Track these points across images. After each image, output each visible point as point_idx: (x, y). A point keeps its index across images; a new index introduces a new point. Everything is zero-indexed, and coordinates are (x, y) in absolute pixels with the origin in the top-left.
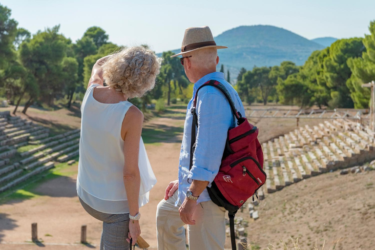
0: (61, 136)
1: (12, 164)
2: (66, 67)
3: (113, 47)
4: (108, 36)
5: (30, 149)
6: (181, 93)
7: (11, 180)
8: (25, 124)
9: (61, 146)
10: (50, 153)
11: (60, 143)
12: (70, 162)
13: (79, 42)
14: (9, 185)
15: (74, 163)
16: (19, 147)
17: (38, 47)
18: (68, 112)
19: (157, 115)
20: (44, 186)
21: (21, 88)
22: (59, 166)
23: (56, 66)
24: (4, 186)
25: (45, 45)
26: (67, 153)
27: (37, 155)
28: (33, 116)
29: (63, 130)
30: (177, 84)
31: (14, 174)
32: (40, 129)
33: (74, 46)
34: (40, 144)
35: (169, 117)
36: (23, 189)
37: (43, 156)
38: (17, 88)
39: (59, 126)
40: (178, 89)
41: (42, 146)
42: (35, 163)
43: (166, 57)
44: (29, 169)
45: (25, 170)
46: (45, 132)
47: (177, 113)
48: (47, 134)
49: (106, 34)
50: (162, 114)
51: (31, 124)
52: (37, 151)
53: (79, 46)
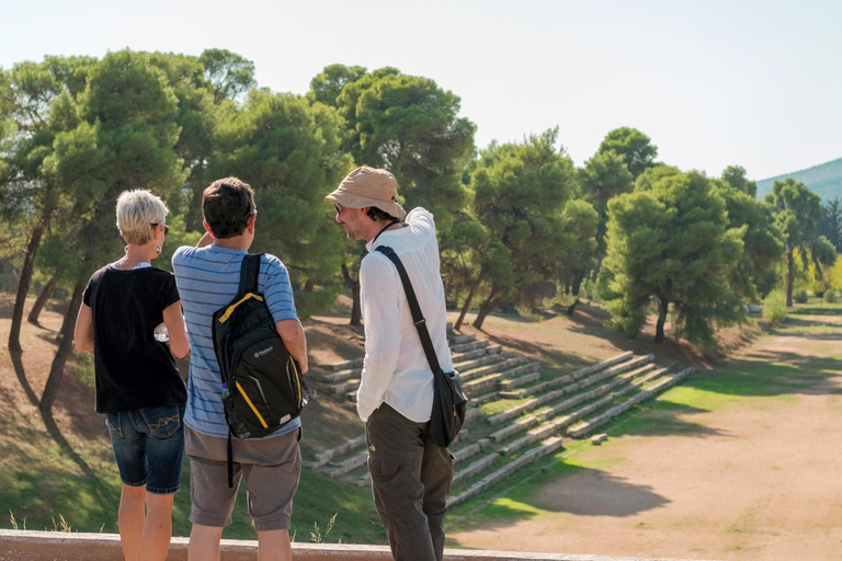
0: (566, 378)
1: (475, 442)
2: (570, 222)
3: (671, 175)
4: (656, 148)
5: (507, 407)
6: (819, 277)
7: (477, 476)
8: (487, 352)
9: (569, 401)
10: (550, 417)
11: (566, 395)
12: (596, 437)
13: (593, 165)
14: (476, 487)
15: (604, 439)
16: (482, 403)
17: (510, 179)
18: (570, 323)
19: (769, 328)
20: (551, 491)
21: (472, 270)
22: (572, 447)
23: (551, 220)
24: (464, 489)
25: (526, 173)
26: (585, 417)
27: (523, 421)
28: (498, 333)
29: (568, 365)
30: (809, 256)
31: (482, 462)
32: (519, 364)
33: (582, 173)
34: (525, 396)
35: (800, 335)
36: (506, 496)
37: (535, 424)
38: (465, 272)
39: (559, 357)
40: (812, 267)
41: (530, 401)
42: (522, 440)
43: (782, 193)
44: (513, 452)
45: (502, 454)
46: (531, 371)
47: (816, 323)
48: (536, 375)
49: (652, 143)
50: (781, 327)
51: (499, 351)
52: (520, 413)
53: (593, 174)
